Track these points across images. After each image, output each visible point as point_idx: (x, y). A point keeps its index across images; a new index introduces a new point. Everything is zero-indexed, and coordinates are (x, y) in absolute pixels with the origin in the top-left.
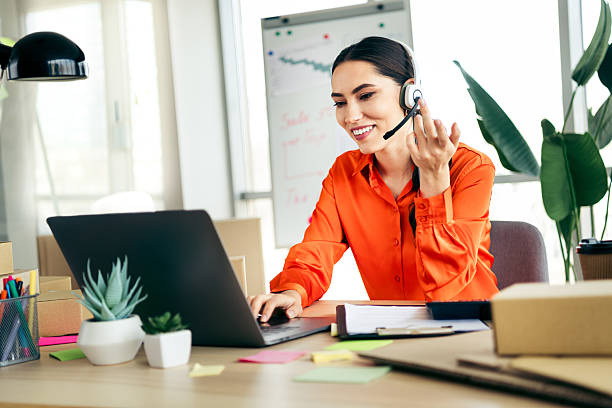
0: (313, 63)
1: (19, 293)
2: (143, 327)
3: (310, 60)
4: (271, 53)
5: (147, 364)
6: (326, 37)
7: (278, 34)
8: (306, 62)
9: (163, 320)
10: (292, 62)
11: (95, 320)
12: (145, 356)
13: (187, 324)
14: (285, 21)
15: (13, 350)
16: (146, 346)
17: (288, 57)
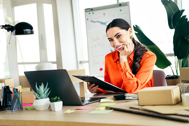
0: (100, 22)
1: (17, 92)
2: (50, 101)
3: (99, 21)
4: (88, 19)
5: (51, 110)
6: (104, 14)
7: (90, 13)
8: (98, 22)
9: (55, 98)
10: (94, 22)
11: (37, 99)
12: (51, 108)
13: (61, 99)
14: (92, 9)
15: (16, 107)
16: (51, 106)
17: (93, 21)
